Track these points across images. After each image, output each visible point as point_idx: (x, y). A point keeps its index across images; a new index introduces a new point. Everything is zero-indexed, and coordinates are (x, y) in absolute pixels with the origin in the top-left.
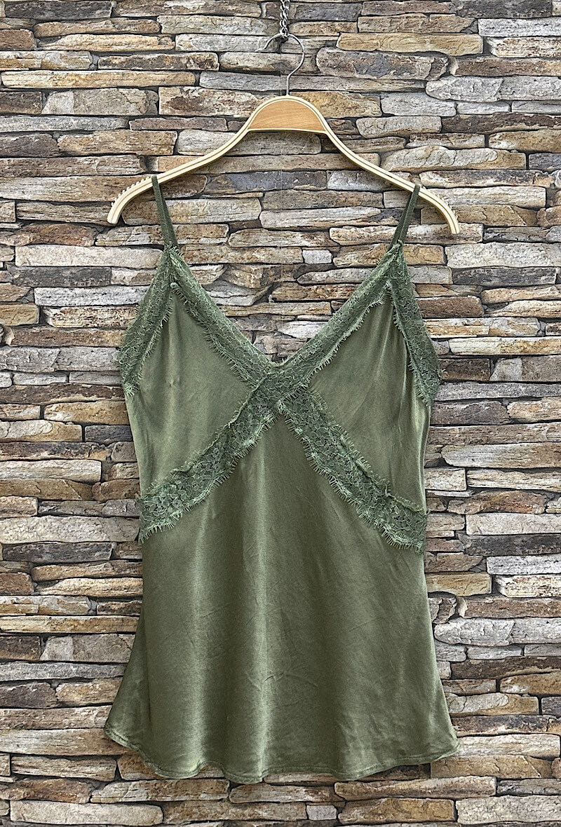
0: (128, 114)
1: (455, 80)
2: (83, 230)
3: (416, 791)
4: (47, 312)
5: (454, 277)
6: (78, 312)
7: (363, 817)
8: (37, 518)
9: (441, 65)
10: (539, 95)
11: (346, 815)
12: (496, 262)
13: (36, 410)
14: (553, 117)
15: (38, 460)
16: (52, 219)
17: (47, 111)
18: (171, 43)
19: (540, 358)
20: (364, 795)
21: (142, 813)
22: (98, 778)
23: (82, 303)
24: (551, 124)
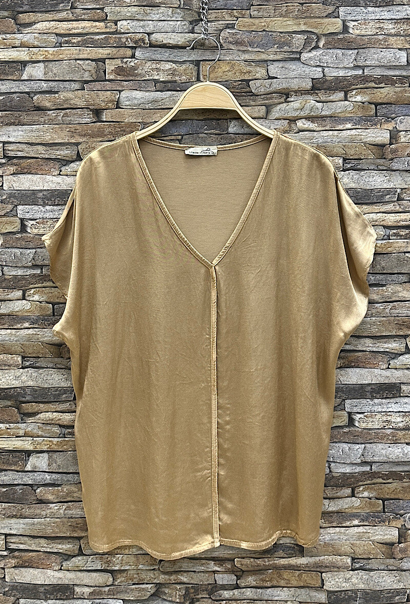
0: (83, 79)
1: (322, 51)
2: (51, 164)
3: (294, 566)
4: (26, 223)
6: (48, 223)
7: (255, 583)
8: (21, 369)
9: (312, 41)
10: (385, 62)
11: (243, 581)
12: (352, 185)
13: (20, 293)
14: (395, 78)
15: (22, 329)
16: (30, 156)
17: (25, 77)
18: (114, 26)
19: (385, 256)
20: (256, 568)
21: (98, 577)
22: (67, 552)
23: (52, 217)
24: (393, 83)
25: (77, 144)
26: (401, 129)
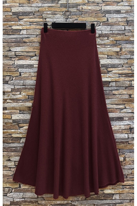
0: (37, 34)
1: (101, 26)
2: (28, 57)
4: (21, 73)
5: (102, 66)
6: (27, 73)
8: (19, 114)
9: (99, 24)
10: (118, 29)
12: (110, 63)
13: (19, 93)
14: (121, 33)
15: (19, 103)
16: (22, 55)
17: (21, 34)
18: (45, 20)
19: (119, 82)
23: (28, 71)
24: (121, 35)
25: (35, 52)
26: (123, 47)
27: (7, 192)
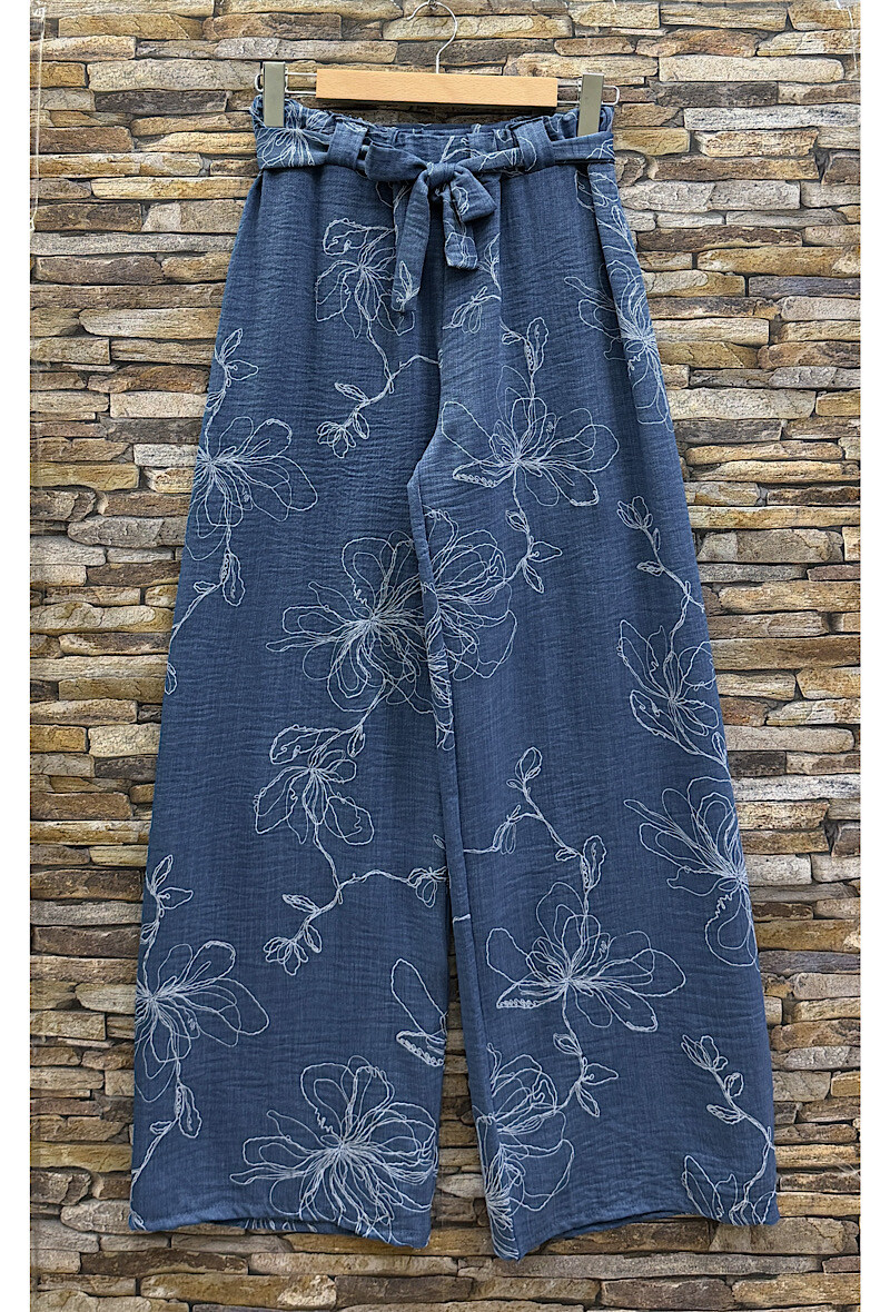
1: (655, 185)
2: (192, 373)
4: (149, 474)
6: (186, 474)
8: (136, 725)
9: (637, 167)
10: (761, 203)
12: (705, 413)
13: (135, 594)
14: (779, 231)
15: (138, 655)
16: (154, 360)
17: (148, 227)
19: (760, 533)
24: (775, 239)
26: (789, 318)
27: (64, 1195)
